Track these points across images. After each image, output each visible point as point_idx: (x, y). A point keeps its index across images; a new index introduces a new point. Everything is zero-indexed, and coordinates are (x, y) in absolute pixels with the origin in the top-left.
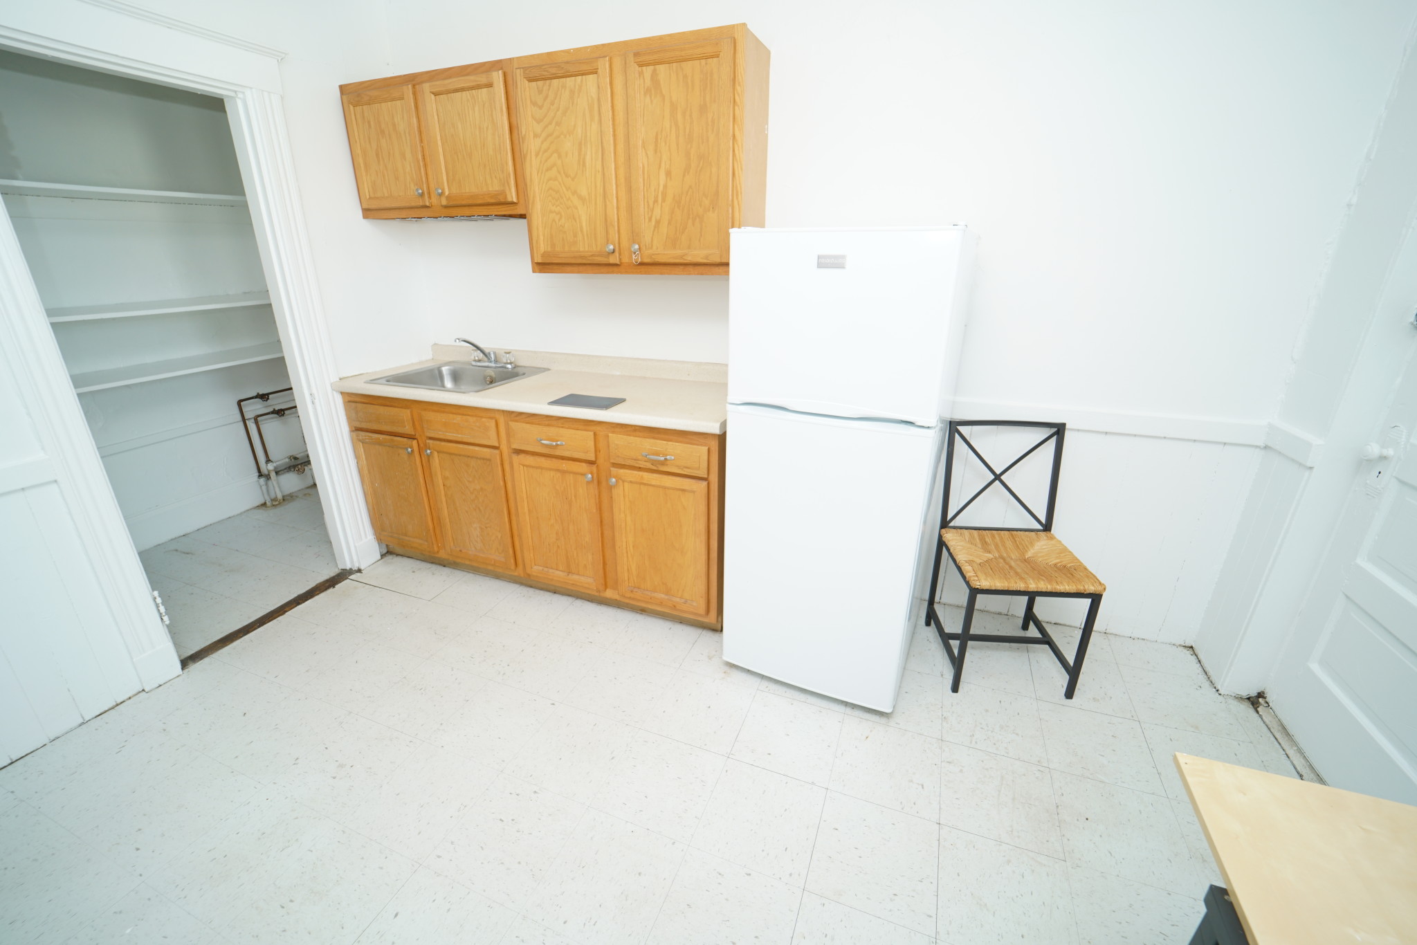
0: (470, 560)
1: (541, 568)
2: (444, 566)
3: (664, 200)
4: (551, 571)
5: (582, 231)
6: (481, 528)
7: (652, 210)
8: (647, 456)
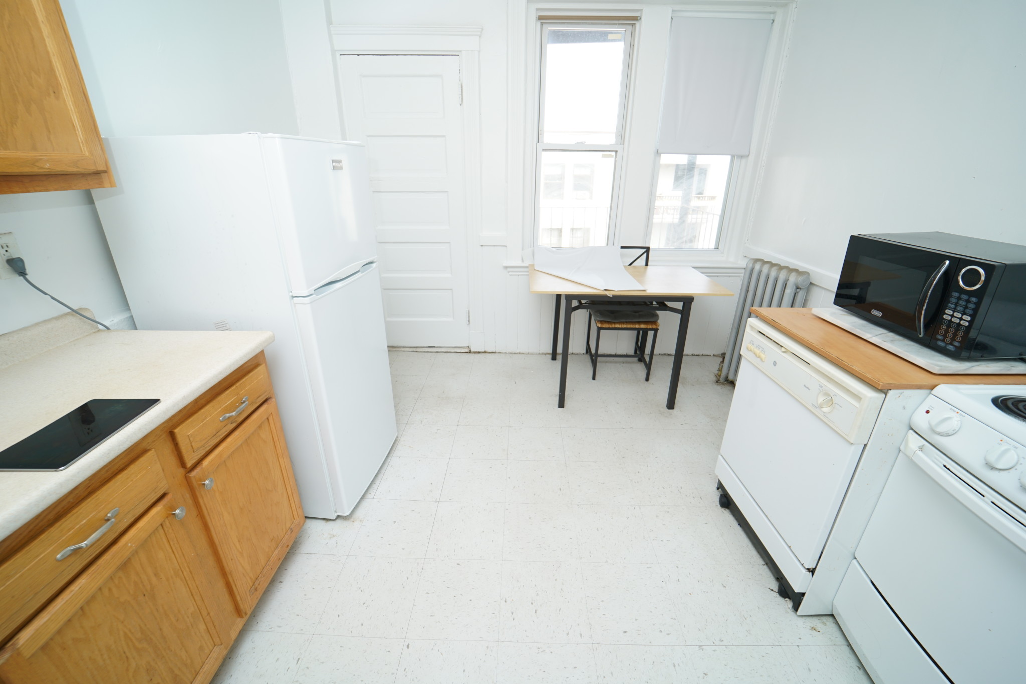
8: (224, 419)
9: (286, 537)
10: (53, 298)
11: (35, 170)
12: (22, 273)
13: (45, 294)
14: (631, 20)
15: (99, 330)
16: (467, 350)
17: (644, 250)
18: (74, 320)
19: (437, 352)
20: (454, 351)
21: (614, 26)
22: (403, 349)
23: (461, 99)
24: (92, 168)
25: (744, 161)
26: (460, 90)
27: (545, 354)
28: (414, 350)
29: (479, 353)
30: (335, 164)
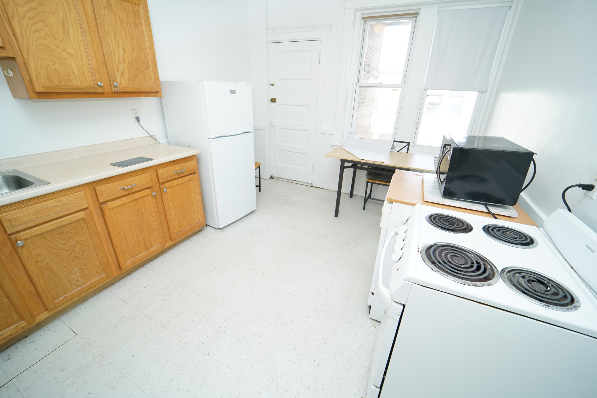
0: (70, 300)
1: (131, 260)
2: (26, 337)
3: (124, 62)
4: (137, 257)
5: (73, 73)
6: (80, 269)
7: (118, 66)
8: (175, 173)
9: (195, 225)
10: (145, 130)
11: (139, 91)
12: (139, 121)
13: (143, 128)
14: (414, 15)
15: (157, 143)
16: (311, 185)
17: (407, 144)
18: (150, 138)
19: (297, 184)
20: (305, 184)
21: (403, 19)
22: (283, 180)
23: (319, 61)
24: (155, 91)
25: (484, 95)
26: (319, 57)
27: (347, 194)
28: (288, 181)
29: (316, 187)
30: (231, 92)
